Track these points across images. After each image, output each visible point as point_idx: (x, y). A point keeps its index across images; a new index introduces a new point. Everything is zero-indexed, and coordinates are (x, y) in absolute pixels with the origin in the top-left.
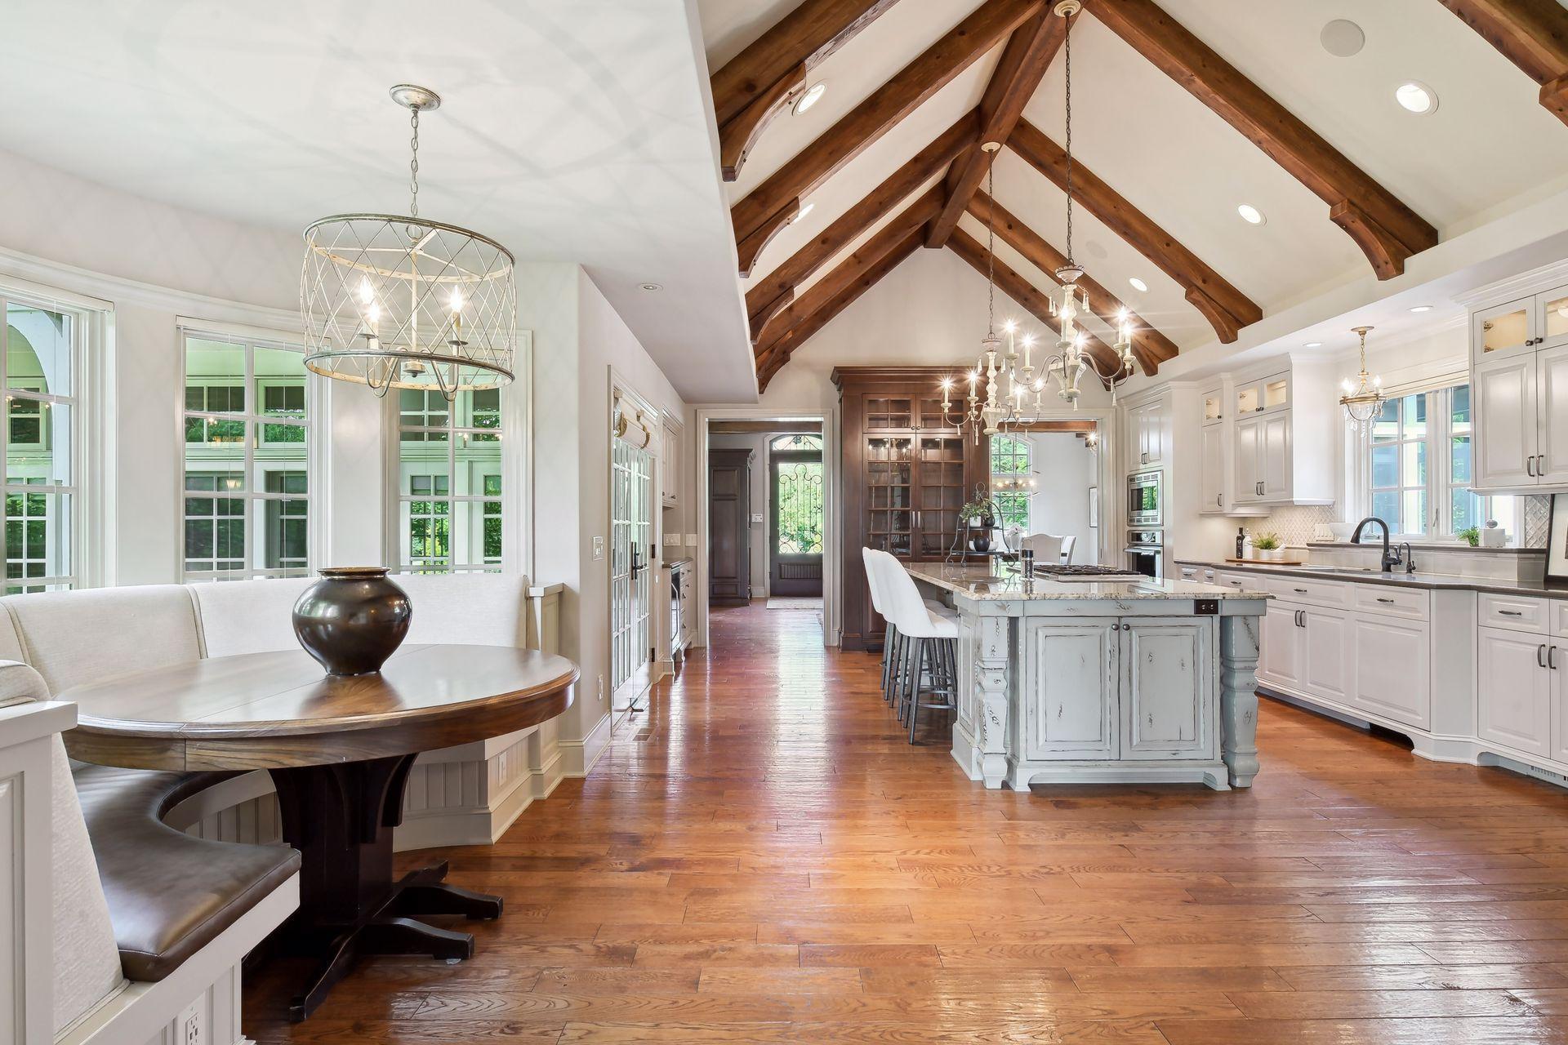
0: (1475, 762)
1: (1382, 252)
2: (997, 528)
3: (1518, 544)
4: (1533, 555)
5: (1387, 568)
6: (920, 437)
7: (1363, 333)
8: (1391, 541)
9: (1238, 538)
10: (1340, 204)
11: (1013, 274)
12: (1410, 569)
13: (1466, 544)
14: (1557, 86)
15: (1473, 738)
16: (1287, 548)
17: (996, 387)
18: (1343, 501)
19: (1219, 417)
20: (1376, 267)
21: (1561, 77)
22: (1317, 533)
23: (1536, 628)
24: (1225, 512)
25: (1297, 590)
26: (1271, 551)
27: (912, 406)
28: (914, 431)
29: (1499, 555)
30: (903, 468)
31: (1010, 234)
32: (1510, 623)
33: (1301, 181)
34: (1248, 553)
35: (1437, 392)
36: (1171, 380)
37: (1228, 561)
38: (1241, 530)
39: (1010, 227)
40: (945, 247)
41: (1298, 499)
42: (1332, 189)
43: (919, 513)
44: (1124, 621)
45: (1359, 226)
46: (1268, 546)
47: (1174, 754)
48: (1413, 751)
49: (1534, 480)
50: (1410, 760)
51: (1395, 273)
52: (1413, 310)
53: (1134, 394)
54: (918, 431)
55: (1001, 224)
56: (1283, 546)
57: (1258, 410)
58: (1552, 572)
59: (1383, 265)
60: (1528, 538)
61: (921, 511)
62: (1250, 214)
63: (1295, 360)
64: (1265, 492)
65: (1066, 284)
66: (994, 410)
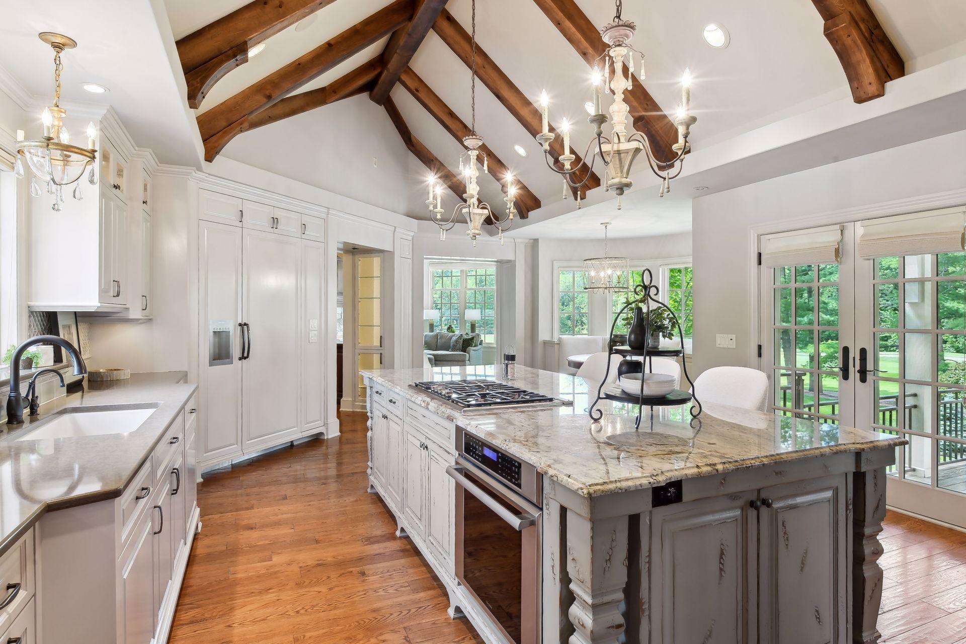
7: (59, 49)
65: (471, 149)
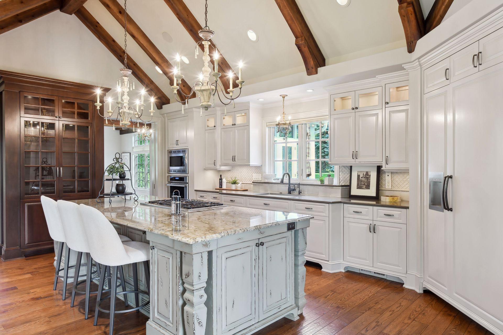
0: (343, 271)
1: (312, 63)
2: (128, 179)
3: (336, 183)
4: (345, 187)
5: (290, 193)
6: (61, 123)
7: (284, 97)
8: (292, 182)
9: (220, 179)
10: (301, 38)
11: (114, 41)
12: (300, 193)
13: (319, 183)
14: (407, 6)
15: (341, 261)
16: (242, 183)
17: (128, 98)
18: (265, 165)
19: (215, 126)
20: (307, 69)
21: (408, 2)
22: (254, 178)
23: (367, 218)
24: (217, 168)
25: (264, 204)
26: (237, 185)
27: (56, 103)
28: (58, 119)
29: (334, 187)
30: (46, 140)
31: (120, 16)
32: (357, 216)
33: (288, 23)
34: (224, 186)
35: (303, 124)
36: (194, 108)
37: (216, 189)
38: (221, 176)
39: (120, 12)
40: (73, 15)
41: (252, 164)
42: (299, 30)
43: (61, 168)
44: (261, 241)
45: (306, 50)
46: (235, 183)
47: (279, 308)
48: (322, 270)
49: (354, 160)
50: (321, 274)
51: (315, 73)
52: (307, 91)
53: (172, 112)
54: (60, 119)
55: (116, 10)
56: (241, 183)
57: (233, 125)
58: (352, 194)
59: (311, 69)
60: (340, 181)
61: (63, 167)
62: (252, 35)
63: (252, 105)
64: (236, 160)
66: (128, 111)
